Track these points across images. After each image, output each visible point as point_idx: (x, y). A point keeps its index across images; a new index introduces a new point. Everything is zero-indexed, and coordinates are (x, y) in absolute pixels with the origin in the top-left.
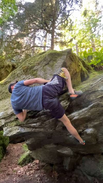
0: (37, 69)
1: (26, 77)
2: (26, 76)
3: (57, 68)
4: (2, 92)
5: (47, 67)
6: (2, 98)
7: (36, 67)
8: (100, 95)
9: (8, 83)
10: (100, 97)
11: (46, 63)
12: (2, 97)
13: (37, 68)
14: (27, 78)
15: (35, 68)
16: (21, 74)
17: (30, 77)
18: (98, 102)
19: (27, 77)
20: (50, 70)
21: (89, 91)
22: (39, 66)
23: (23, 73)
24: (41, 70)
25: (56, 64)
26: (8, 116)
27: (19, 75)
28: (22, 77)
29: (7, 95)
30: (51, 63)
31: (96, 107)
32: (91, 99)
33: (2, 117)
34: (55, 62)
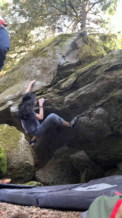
0: (47, 50)
2: (36, 59)
4: (9, 79)
6: (9, 86)
8: (104, 69)
10: (105, 71)
12: (9, 84)
13: (46, 49)
14: (37, 60)
15: (45, 49)
16: (31, 58)
18: (103, 75)
20: (59, 50)
21: (95, 66)
23: (33, 57)
25: (66, 44)
26: (16, 97)
27: (29, 59)
28: (31, 60)
29: (14, 81)
30: (61, 44)
31: (101, 81)
32: (97, 73)
33: (10, 99)
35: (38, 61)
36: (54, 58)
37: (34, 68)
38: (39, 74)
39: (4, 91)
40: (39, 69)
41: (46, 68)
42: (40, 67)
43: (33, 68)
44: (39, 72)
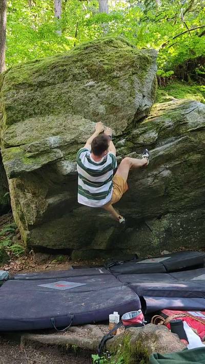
1: (96, 85)
3: (147, 83)
5: (135, 78)
9: (46, 84)
11: (134, 70)
17: (105, 87)
24: (125, 79)
34: (145, 73)
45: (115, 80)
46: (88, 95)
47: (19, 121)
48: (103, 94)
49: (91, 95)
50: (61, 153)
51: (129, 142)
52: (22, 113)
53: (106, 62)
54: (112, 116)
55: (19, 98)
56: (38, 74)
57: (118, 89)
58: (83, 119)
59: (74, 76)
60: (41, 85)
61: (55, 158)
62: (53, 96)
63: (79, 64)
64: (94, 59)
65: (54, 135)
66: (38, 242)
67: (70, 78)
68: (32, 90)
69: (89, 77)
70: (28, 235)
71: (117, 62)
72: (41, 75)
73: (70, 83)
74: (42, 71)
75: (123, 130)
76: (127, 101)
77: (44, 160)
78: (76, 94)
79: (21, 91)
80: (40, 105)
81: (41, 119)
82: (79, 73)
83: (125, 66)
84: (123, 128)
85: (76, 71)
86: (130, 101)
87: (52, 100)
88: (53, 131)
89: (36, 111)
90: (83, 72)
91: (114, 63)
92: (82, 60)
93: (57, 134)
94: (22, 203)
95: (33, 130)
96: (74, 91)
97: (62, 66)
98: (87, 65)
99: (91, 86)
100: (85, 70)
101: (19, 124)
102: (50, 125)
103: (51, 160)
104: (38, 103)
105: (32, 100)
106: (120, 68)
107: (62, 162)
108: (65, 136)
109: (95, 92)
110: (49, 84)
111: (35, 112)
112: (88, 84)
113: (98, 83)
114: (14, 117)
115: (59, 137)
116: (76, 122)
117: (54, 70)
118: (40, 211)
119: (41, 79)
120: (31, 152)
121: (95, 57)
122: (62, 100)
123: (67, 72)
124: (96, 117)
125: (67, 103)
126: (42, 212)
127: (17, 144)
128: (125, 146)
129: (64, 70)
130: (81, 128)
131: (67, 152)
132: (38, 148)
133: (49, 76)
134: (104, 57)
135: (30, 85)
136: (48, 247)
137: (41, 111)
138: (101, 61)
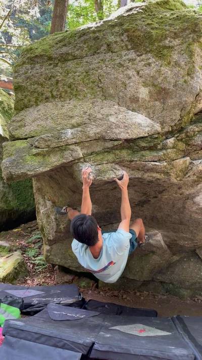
0: (172, 47)
1: (138, 58)
2: (138, 56)
4: (53, 80)
6: (53, 96)
7: (170, 42)
9: (70, 57)
12: (51, 92)
13: (171, 44)
14: (142, 60)
15: (167, 42)
16: (123, 48)
19: (141, 57)
22: (177, 40)
23: (126, 45)
24: (182, 50)
26: (89, 139)
27: (115, 47)
28: (124, 53)
29: (69, 90)
35: (145, 65)
36: (188, 74)
37: (133, 79)
38: (144, 96)
39: (37, 105)
40: (145, 85)
41: (164, 89)
42: (148, 82)
43: (130, 78)
44: (144, 93)
45: (165, 52)
46: (125, 73)
47: (32, 106)
48: (147, 71)
49: (131, 73)
50: (80, 152)
51: (180, 143)
52: (36, 95)
53: (157, 26)
54: (157, 103)
55: (33, 75)
56: (62, 43)
57: (169, 63)
58: (116, 107)
59: (108, 45)
60: (64, 58)
61: (71, 159)
62: (78, 74)
63: (117, 29)
64: (139, 22)
65: (73, 127)
66: (59, 260)
67: (102, 48)
68: (50, 64)
69: (129, 47)
70: (48, 251)
71: (171, 25)
72: (65, 45)
73: (102, 56)
74: (67, 40)
75: (173, 124)
76: (181, 81)
77: (55, 160)
78: (109, 70)
79: (38, 66)
80: (60, 85)
81: (60, 104)
82: (116, 42)
83: (184, 30)
84: (172, 120)
85: (112, 39)
86: (185, 82)
87: (76, 78)
88: (73, 121)
89: (55, 93)
90: (122, 40)
91: (167, 27)
92: (121, 25)
93: (79, 125)
94: (42, 211)
95: (47, 119)
96: (106, 66)
97: (94, 32)
98: (127, 31)
99: (130, 60)
100: (125, 38)
101: (31, 110)
102: (70, 114)
103: (65, 161)
104: (57, 82)
105: (50, 79)
106: (175, 33)
107: (81, 165)
108: (88, 129)
109: (135, 70)
110: (75, 58)
111: (52, 94)
112: (127, 57)
113: (141, 55)
114: (26, 101)
115: (79, 129)
116: (105, 111)
117: (82, 39)
118: (60, 225)
119: (64, 49)
120: (39, 148)
121: (140, 20)
122: (89, 79)
123: (99, 41)
124: (134, 103)
125: (96, 84)
126: (62, 227)
127: (24, 137)
128: (174, 148)
129: (96, 38)
130: (112, 119)
131: (89, 152)
132: (49, 143)
133: (75, 47)
134: (154, 20)
135: (50, 58)
136: (71, 268)
137: (61, 94)
138: (148, 24)
